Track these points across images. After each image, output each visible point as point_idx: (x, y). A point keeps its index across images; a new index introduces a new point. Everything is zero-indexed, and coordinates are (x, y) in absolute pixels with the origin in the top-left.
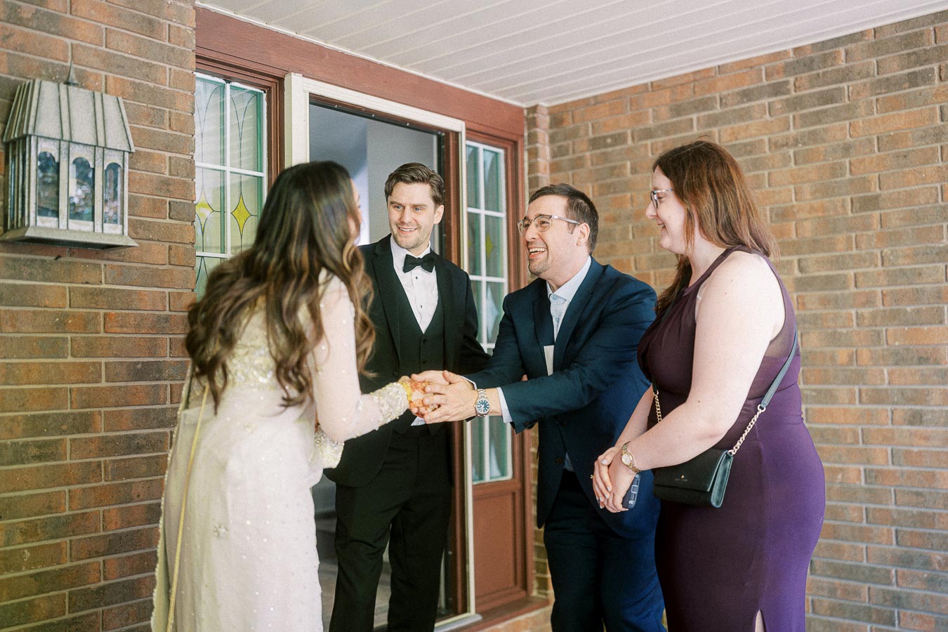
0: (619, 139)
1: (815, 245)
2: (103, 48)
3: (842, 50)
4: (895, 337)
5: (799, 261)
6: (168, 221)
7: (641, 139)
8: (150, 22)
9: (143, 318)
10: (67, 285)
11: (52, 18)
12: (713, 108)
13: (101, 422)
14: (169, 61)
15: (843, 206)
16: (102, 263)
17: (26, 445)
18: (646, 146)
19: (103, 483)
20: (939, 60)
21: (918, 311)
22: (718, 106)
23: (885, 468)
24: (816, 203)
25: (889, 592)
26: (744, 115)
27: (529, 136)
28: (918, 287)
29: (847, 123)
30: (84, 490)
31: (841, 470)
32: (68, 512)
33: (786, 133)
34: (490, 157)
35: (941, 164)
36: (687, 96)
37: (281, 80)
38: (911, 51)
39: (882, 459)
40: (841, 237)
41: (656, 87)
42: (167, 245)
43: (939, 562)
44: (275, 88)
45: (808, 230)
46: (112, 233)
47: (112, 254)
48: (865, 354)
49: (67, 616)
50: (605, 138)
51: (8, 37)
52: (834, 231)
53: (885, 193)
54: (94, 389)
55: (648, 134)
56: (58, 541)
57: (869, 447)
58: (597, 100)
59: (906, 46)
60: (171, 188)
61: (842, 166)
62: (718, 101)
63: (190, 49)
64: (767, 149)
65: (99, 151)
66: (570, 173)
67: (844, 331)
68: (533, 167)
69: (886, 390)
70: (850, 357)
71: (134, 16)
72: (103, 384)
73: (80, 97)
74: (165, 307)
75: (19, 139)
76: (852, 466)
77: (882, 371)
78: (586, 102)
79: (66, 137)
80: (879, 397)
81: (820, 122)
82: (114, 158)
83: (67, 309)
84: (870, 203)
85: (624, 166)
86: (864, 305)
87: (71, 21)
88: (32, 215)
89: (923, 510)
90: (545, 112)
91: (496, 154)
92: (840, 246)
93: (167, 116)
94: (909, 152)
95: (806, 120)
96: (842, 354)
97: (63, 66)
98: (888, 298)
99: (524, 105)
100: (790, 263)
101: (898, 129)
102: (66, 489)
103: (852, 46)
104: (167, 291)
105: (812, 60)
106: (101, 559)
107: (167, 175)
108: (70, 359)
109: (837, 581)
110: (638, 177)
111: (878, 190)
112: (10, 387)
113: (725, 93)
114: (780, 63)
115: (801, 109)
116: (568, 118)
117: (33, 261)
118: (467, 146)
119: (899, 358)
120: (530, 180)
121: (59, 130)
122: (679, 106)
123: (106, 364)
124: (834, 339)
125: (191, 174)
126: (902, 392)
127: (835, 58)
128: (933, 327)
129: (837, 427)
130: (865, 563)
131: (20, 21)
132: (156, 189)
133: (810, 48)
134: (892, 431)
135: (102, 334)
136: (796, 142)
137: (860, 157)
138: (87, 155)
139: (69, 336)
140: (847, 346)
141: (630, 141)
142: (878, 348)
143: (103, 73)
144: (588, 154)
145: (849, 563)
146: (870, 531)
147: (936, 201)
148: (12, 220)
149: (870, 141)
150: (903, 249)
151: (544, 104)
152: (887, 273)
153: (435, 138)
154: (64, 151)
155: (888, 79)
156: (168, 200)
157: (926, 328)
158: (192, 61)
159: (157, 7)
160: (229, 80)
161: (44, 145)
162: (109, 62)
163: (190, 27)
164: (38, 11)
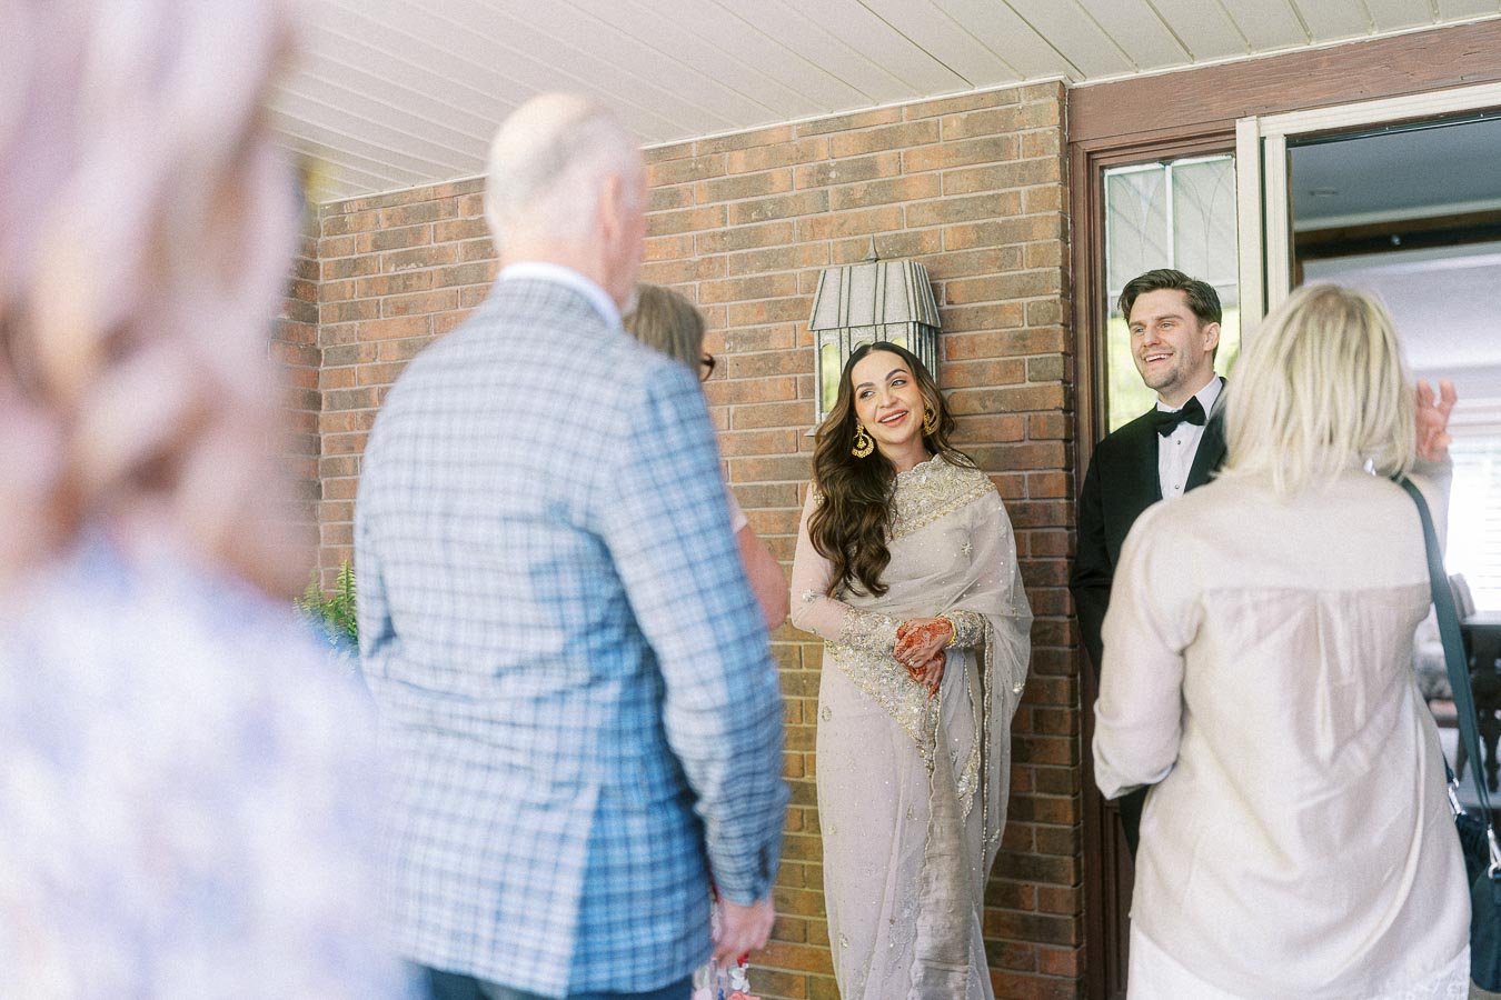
2: (940, 198)
6: (1028, 384)
8: (996, 143)
11: (884, 186)
14: (1023, 182)
42: (1026, 416)
51: (842, 225)
63: (1051, 155)
71: (976, 144)
79: (844, 324)
82: (898, 332)
87: (904, 181)
97: (896, 236)
107: (1025, 327)
121: (836, 320)
131: (853, 204)
132: (1008, 348)
143: (940, 227)
154: (845, 339)
158: (1055, 170)
159: (1004, 121)
160: (1165, 161)
161: (826, 337)
162: (944, 212)
163: (1050, 129)
164: (869, 185)
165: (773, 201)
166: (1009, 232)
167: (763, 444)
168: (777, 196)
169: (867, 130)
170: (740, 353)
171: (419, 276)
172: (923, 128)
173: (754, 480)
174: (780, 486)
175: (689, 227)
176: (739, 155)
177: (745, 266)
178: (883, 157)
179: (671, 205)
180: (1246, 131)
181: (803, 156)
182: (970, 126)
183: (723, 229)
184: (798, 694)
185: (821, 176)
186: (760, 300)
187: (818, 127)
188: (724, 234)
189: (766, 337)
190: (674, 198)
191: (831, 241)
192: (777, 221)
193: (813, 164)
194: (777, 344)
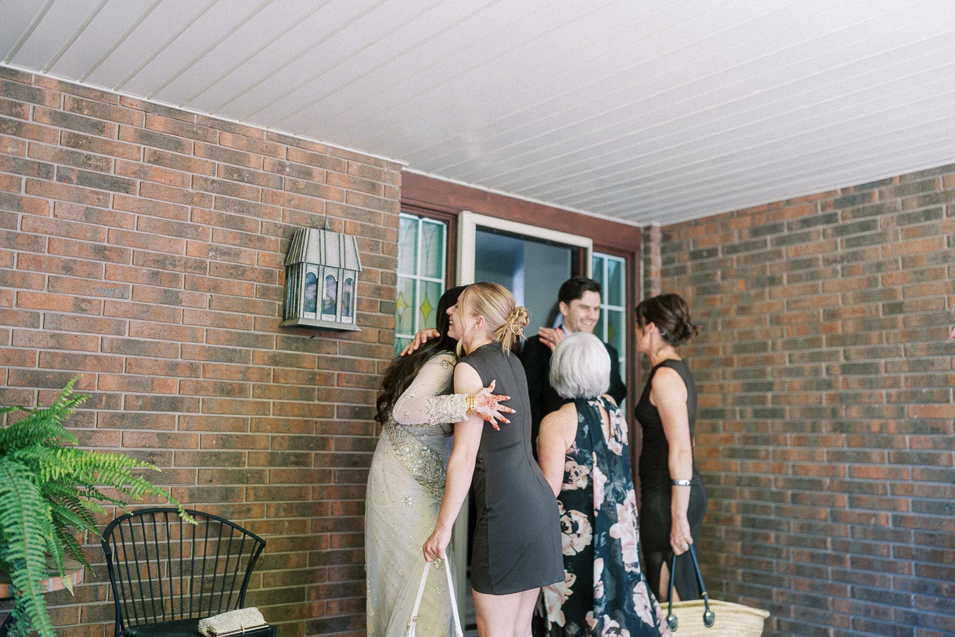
0: (713, 252)
1: (856, 339)
2: (344, 204)
3: (876, 191)
4: (913, 411)
5: (845, 351)
6: (379, 314)
7: (729, 252)
8: (373, 185)
9: (361, 377)
10: (317, 355)
11: (316, 187)
12: (781, 231)
13: (333, 444)
14: (384, 209)
15: (877, 310)
16: (338, 341)
17: (289, 455)
18: (732, 259)
19: (332, 484)
20: (946, 200)
21: (931, 393)
22: (785, 230)
23: (907, 514)
24: (856, 307)
25: (910, 613)
26: (805, 238)
27: (645, 249)
28: (932, 373)
29: (880, 247)
30: (321, 487)
31: (875, 515)
32: (311, 501)
33: (836, 253)
34: (613, 266)
35: (948, 280)
36: (763, 221)
37: (456, 217)
38: (925, 193)
39: (905, 506)
40: (874, 335)
41: (741, 214)
42: (378, 330)
43: (947, 591)
44: (453, 222)
45: (851, 327)
46: (346, 322)
47: (345, 336)
48: (892, 425)
49: (308, 568)
50: (701, 252)
51: (290, 201)
52: (870, 328)
53: (907, 301)
54: (330, 422)
55: (734, 249)
56: (304, 518)
57: (895, 497)
58: (696, 223)
59: (923, 189)
60: (382, 292)
61: (876, 279)
62: (786, 225)
63: (397, 200)
64: (821, 263)
65: (341, 271)
66: (676, 278)
67: (877, 406)
68: (647, 273)
69: (907, 454)
70: (882, 426)
71: (364, 182)
72: (335, 419)
73: (331, 237)
74: (374, 370)
75: (295, 264)
76: (883, 513)
77: (904, 439)
78: (688, 224)
79: (323, 263)
80: (901, 459)
81: (859, 245)
82: (349, 275)
83: (316, 370)
84: (895, 308)
85: (715, 274)
86: (892, 386)
87: (327, 188)
88: (302, 311)
89: (935, 548)
90: (658, 230)
91: (618, 264)
92: (875, 339)
93: (381, 245)
94: (925, 270)
95: (850, 243)
96: (875, 425)
97: (322, 218)
98: (909, 381)
99: (641, 225)
100: (837, 352)
101: (916, 252)
102: (310, 485)
103: (884, 188)
104: (376, 360)
105: (854, 198)
106: (329, 534)
107: (379, 284)
108: (316, 402)
109: (870, 603)
110: (726, 283)
111: (902, 297)
112: (282, 417)
113: (791, 220)
114: (831, 199)
115: (846, 234)
116: (675, 235)
117: (298, 339)
118: (593, 257)
119: (918, 428)
120: (645, 283)
121: (319, 259)
122: (757, 229)
123: (338, 406)
124: (870, 412)
125: (394, 283)
126: (919, 455)
127: (871, 197)
128: (943, 405)
129: (872, 481)
130: (892, 589)
131: (297, 191)
132: (373, 293)
133: (852, 189)
134: (912, 486)
135: (336, 387)
136: (842, 260)
137: (889, 273)
138: (333, 273)
139: (316, 387)
140: (879, 418)
141: (720, 255)
142: (902, 421)
143: (344, 219)
144: (689, 264)
145: (880, 589)
146: (895, 564)
147: (944, 308)
148: (289, 313)
149: (896, 261)
150: (921, 344)
151: (657, 224)
152: (909, 363)
153: (569, 252)
154: (321, 272)
155: (909, 214)
156: (379, 300)
157: (936, 406)
158: (399, 207)
159: (377, 175)
160: (421, 217)
161: (309, 267)
162: (347, 212)
163: (398, 187)
164: (307, 183)
165: (249, 172)
167: (232, 322)
168: (252, 169)
169: (308, 151)
170: (219, 260)
172: (339, 163)
173: (223, 344)
174: (240, 350)
175: (188, 169)
176: (228, 137)
177: (227, 206)
178: (316, 170)
179: (176, 149)
181: (272, 152)
182: (362, 171)
183: (212, 178)
184: (243, 483)
185: (281, 167)
186: (236, 231)
187: (281, 138)
188: (213, 181)
189: (237, 255)
190: (179, 146)
191: (282, 208)
192: (249, 185)
193: (276, 159)
194: (244, 261)
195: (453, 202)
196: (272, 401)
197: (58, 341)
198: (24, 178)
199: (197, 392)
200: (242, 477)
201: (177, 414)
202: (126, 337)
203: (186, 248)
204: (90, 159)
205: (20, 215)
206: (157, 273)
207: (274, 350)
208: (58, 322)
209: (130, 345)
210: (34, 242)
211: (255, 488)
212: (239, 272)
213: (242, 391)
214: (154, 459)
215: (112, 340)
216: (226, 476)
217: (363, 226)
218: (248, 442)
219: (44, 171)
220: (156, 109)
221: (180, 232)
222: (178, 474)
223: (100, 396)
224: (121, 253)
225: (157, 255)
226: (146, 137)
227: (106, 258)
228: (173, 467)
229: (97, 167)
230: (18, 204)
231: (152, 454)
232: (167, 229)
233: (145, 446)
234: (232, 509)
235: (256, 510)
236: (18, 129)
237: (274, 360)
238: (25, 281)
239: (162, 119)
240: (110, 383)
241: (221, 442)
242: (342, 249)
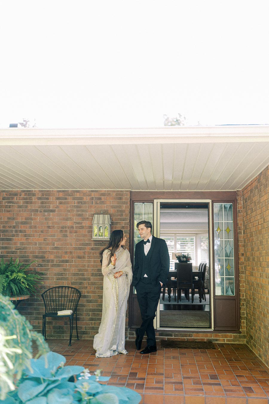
2: (111, 205)
8: (120, 198)
11: (103, 202)
14: (124, 204)
17: (97, 274)
36: (251, 188)
46: (106, 238)
51: (95, 207)
60: (124, 228)
63: (129, 201)
65: (104, 225)
71: (118, 198)
73: (101, 216)
82: (106, 225)
87: (106, 202)
88: (93, 236)
91: (231, 205)
93: (124, 214)
97: (104, 210)
107: (123, 225)
116: (244, 192)
117: (99, 243)
121: (97, 222)
122: (251, 191)
131: (97, 204)
138: (101, 225)
141: (248, 201)
143: (111, 209)
154: (98, 226)
158: (129, 203)
159: (122, 195)
160: (143, 203)
161: (95, 225)
162: (112, 207)
163: (129, 197)
164: (100, 201)
165: (84, 202)
166: (121, 211)
167: (81, 240)
169: (100, 193)
170: (77, 225)
171: (13, 206)
172: (109, 194)
173: (79, 246)
174: (83, 247)
175: (68, 204)
176: (78, 194)
177: (78, 211)
178: (102, 197)
180: (155, 201)
181: (89, 195)
182: (116, 195)
184: (85, 281)
185: (92, 199)
186: (81, 217)
187: (92, 191)
188: (74, 206)
189: (81, 223)
190: (66, 199)
191: (93, 209)
192: (84, 205)
193: (91, 197)
194: (84, 225)
195: (151, 197)
196: (92, 260)
197: (41, 248)
198: (33, 213)
199: (72, 258)
200: (85, 279)
201: (68, 264)
202: (55, 246)
203: (69, 223)
204: (46, 206)
205: (32, 221)
206: (62, 230)
207: (92, 246)
208: (40, 244)
209: (56, 248)
210: (35, 227)
211: (88, 282)
212: (82, 227)
213: (84, 257)
214: (63, 274)
215: (52, 247)
216: (80, 279)
217: (117, 210)
218: (87, 270)
219: (37, 211)
220: (60, 191)
221: (67, 219)
222: (68, 278)
223: (50, 260)
224: (53, 227)
225: (61, 226)
226: (58, 198)
227: (50, 228)
228: (67, 276)
229: (47, 208)
230: (32, 219)
231: (62, 273)
232: (64, 219)
233: (60, 271)
234: (82, 287)
235: (88, 288)
236: (31, 203)
237: (92, 249)
238: (33, 236)
239: (62, 193)
240: (51, 257)
241: (79, 270)
242: (104, 219)
